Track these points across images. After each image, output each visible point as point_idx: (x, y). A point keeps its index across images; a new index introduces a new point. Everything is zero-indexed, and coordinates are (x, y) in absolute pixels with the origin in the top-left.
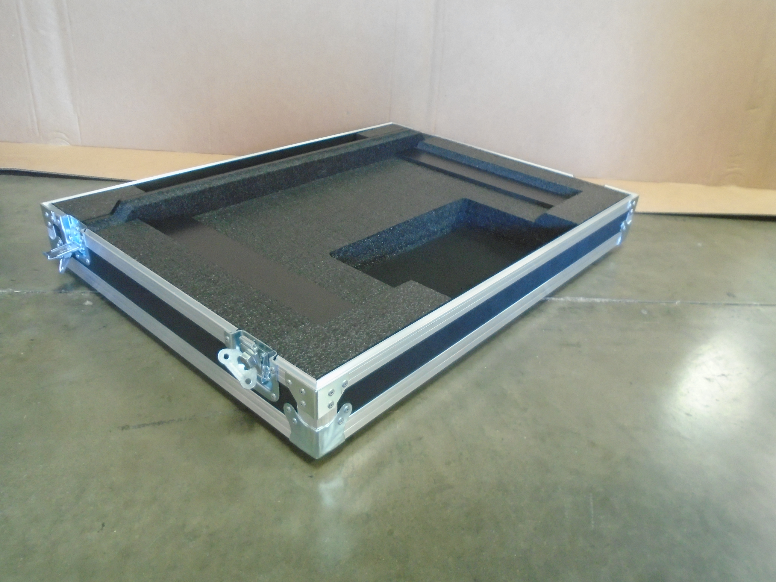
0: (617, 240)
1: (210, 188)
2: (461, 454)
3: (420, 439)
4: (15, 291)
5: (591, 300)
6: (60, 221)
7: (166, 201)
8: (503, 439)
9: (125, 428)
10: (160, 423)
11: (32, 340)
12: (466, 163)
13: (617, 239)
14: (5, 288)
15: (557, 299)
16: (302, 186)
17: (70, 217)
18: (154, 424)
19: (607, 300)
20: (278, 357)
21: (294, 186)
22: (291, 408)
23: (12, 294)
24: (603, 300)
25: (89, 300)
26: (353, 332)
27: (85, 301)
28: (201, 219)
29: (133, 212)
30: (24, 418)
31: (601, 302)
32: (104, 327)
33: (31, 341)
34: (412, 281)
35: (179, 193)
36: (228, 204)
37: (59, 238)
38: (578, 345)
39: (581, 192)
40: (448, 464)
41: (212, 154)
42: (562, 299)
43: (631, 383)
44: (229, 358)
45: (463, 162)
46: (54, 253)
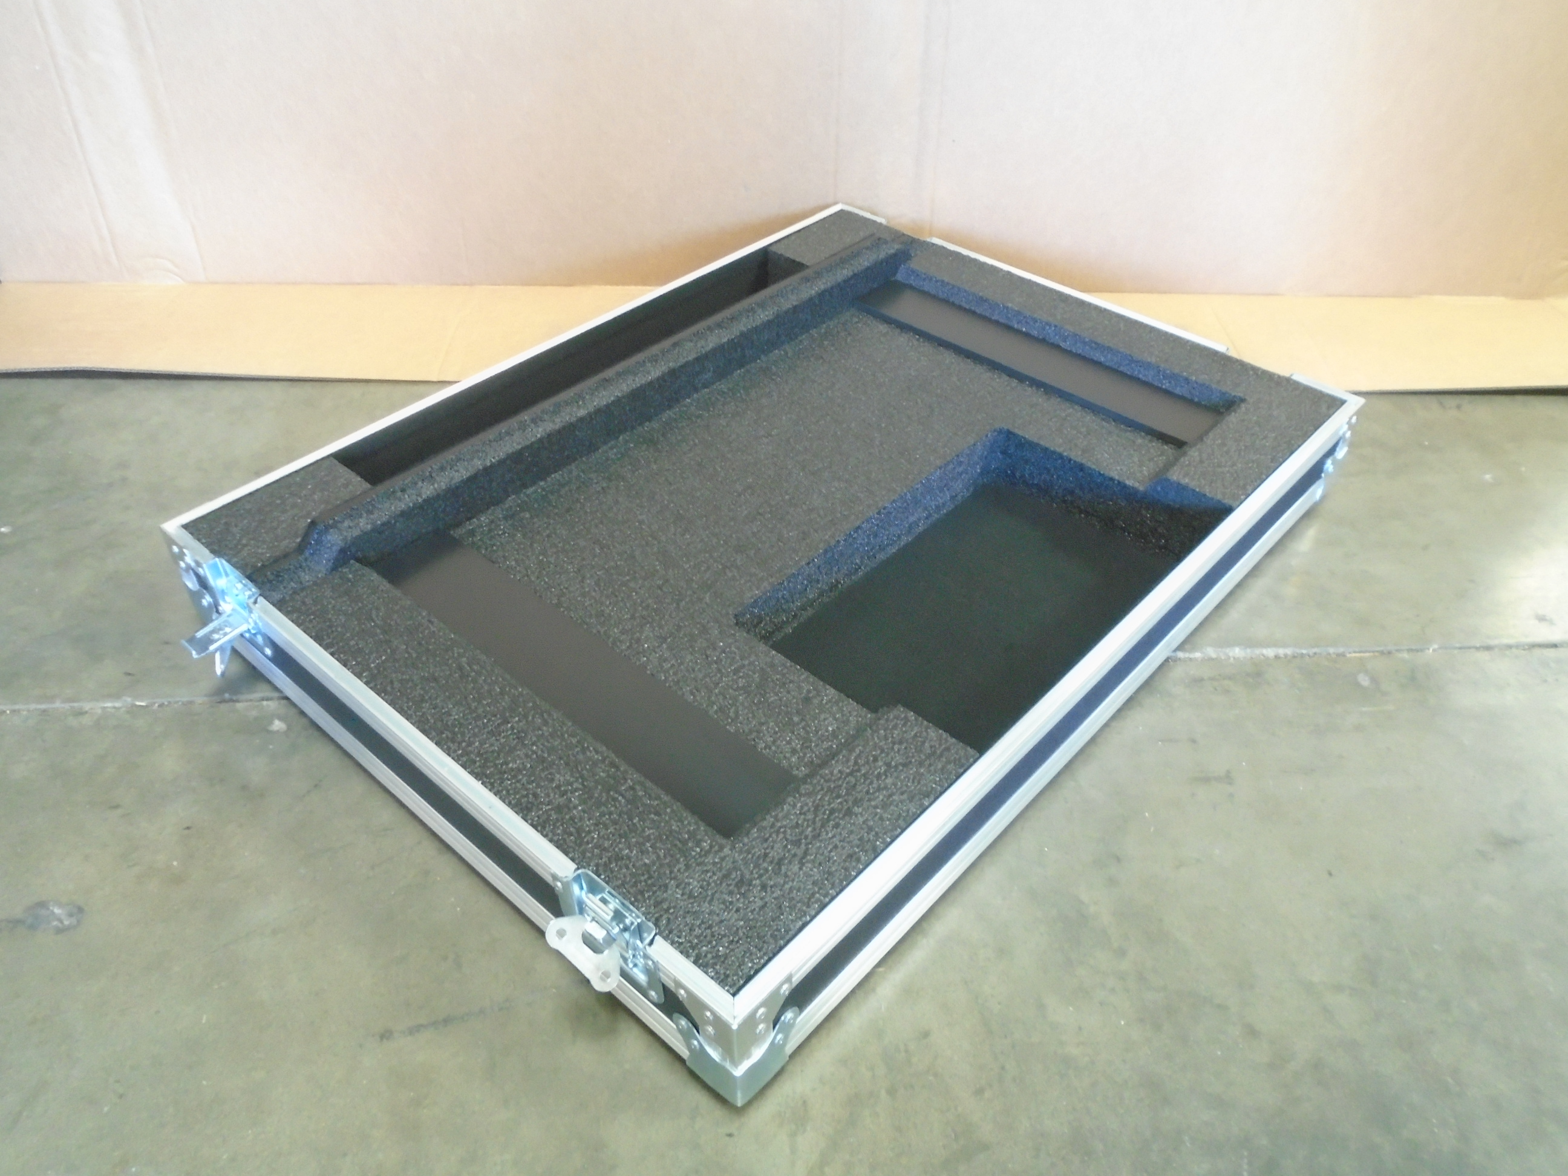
0: (1314, 493)
1: (486, 469)
2: (1003, 1068)
3: (926, 1035)
4: (138, 703)
5: (1258, 651)
6: (204, 570)
7: (403, 514)
8: (1080, 1028)
9: (386, 1035)
10: (447, 1021)
11: (188, 828)
12: (1001, 320)
13: (1316, 491)
14: (117, 696)
15: (1187, 655)
16: (665, 416)
17: (221, 562)
18: (434, 1024)
19: (1289, 651)
20: (658, 938)
21: (650, 419)
22: (686, 1023)
23: (133, 711)
24: (1281, 652)
25: (280, 719)
26: (795, 865)
27: (271, 723)
28: (472, 533)
29: (342, 551)
30: (204, 1021)
31: (1277, 657)
32: (316, 786)
33: (187, 832)
34: (900, 711)
35: (428, 491)
36: (525, 486)
37: (205, 591)
38: (1228, 778)
39: (1243, 400)
40: (979, 1092)
41: (472, 284)
42: (1198, 655)
43: (1330, 874)
44: (565, 938)
45: (995, 318)
46: (201, 639)
